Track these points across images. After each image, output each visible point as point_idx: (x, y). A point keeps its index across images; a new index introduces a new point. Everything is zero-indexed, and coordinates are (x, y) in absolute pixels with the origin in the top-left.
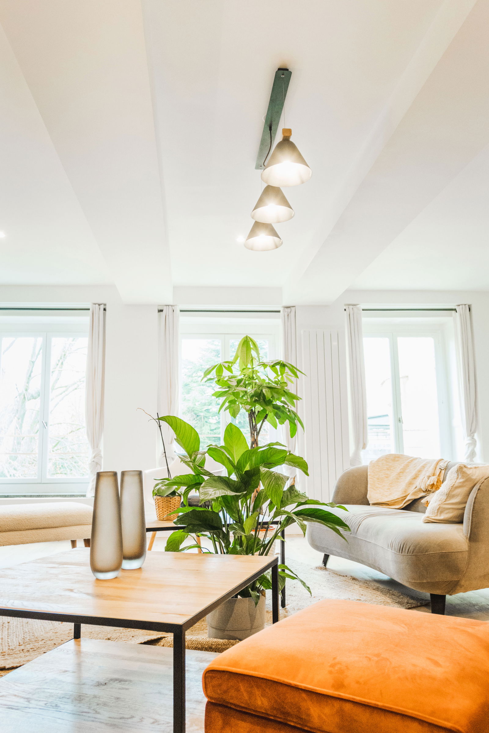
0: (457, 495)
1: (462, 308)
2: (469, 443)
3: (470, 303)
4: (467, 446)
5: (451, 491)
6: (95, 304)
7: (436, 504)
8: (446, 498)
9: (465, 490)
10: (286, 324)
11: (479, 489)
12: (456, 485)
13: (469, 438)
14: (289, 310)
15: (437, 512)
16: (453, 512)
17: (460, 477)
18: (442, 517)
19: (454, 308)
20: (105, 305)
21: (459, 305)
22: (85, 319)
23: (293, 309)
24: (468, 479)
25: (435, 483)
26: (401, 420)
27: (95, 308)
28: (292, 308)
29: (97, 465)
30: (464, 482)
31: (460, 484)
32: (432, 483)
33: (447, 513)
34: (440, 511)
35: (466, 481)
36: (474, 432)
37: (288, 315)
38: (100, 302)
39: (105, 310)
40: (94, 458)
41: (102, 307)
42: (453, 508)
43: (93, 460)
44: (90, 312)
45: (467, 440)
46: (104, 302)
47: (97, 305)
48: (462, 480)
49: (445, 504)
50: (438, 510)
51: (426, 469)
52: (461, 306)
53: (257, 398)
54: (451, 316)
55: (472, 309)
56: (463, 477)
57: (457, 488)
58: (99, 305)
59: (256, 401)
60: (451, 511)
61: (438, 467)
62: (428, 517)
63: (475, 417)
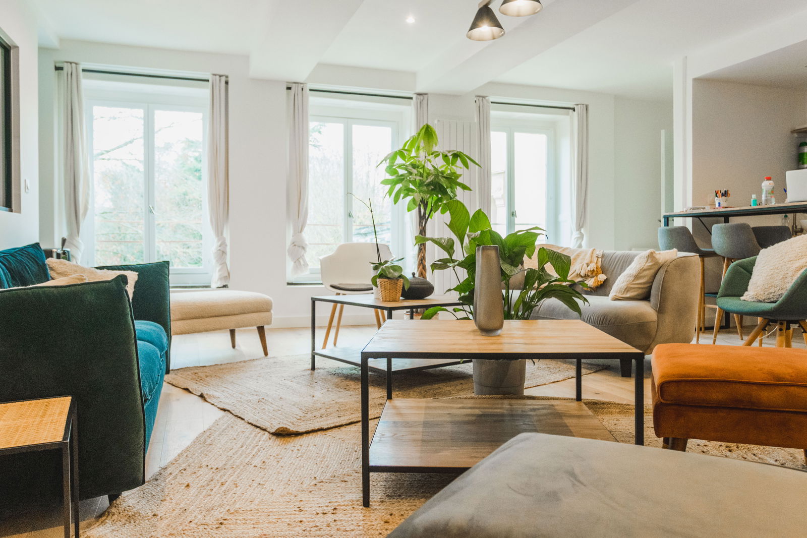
0: (644, 277)
1: (581, 108)
2: (578, 237)
3: (587, 103)
4: (576, 240)
5: (639, 273)
6: (215, 75)
7: (624, 284)
8: (633, 279)
9: (652, 271)
10: (419, 112)
11: (666, 271)
12: (645, 268)
13: (578, 232)
14: (421, 97)
15: (624, 291)
16: (637, 291)
17: (649, 261)
18: (628, 295)
19: (572, 107)
20: (227, 77)
21: (577, 105)
22: (203, 92)
23: (426, 96)
24: (656, 263)
25: (595, 269)
26: (515, 214)
27: (216, 80)
28: (424, 95)
29: (223, 254)
30: (652, 265)
31: (649, 267)
32: (592, 269)
33: (632, 292)
34: (626, 290)
35: (654, 264)
36: (582, 227)
37: (421, 103)
38: (221, 73)
39: (227, 83)
40: (220, 246)
41: (223, 79)
42: (637, 288)
43: (219, 248)
44: (210, 83)
45: (576, 234)
46: (226, 74)
47: (218, 77)
48: (651, 264)
49: (632, 284)
50: (625, 289)
51: (581, 257)
52: (579, 106)
53: (433, 187)
54: (568, 114)
55: (590, 108)
56: (652, 261)
57: (645, 270)
58: (220, 76)
59: (432, 190)
60: (635, 290)
61: (595, 256)
62: (615, 296)
63: (583, 214)
